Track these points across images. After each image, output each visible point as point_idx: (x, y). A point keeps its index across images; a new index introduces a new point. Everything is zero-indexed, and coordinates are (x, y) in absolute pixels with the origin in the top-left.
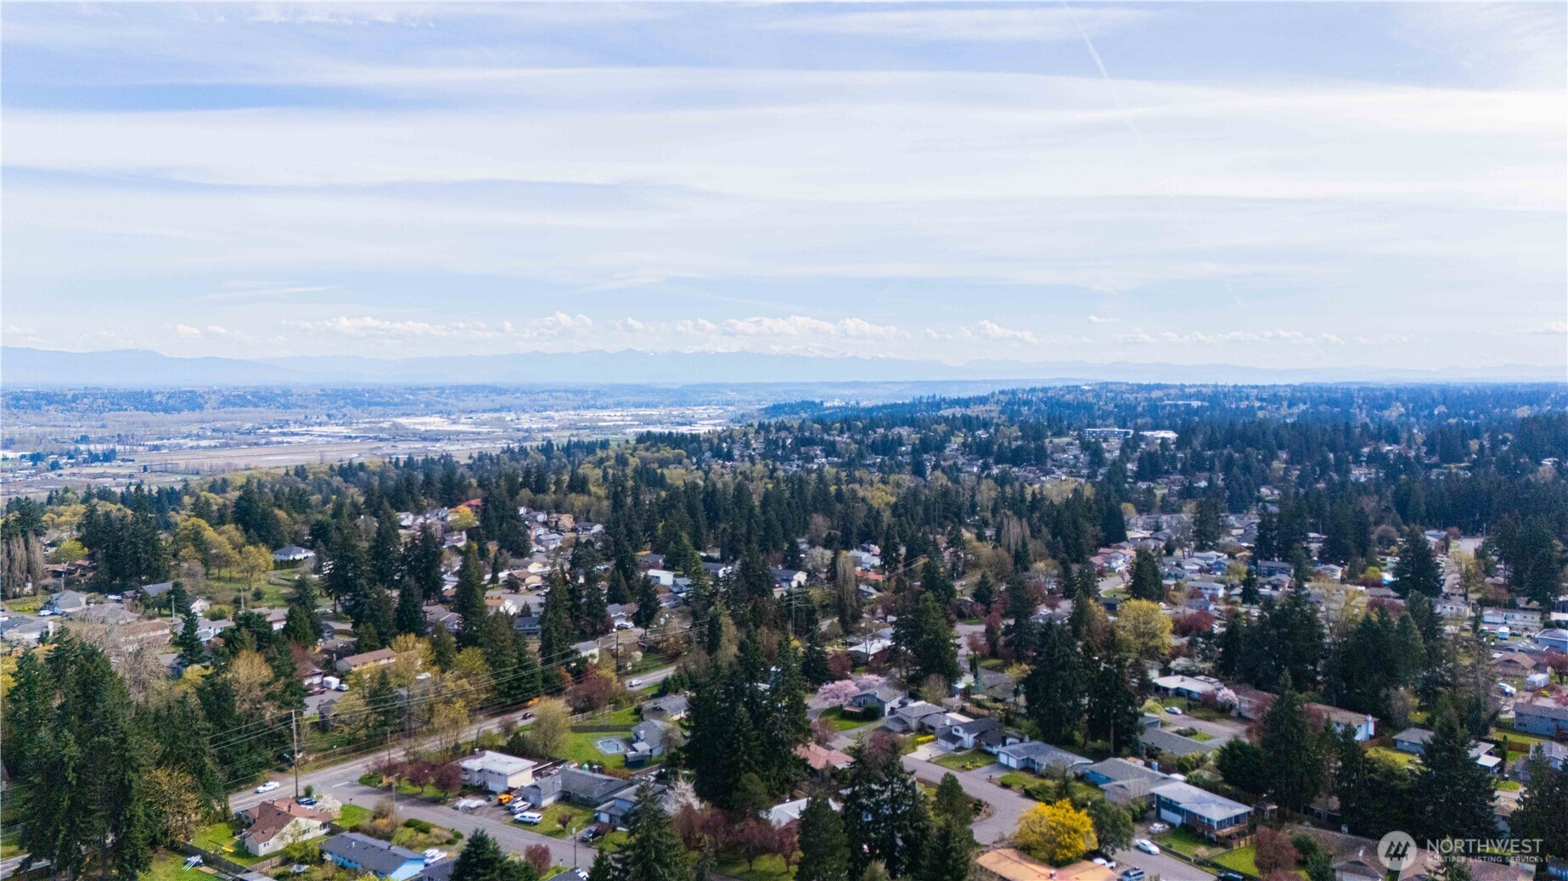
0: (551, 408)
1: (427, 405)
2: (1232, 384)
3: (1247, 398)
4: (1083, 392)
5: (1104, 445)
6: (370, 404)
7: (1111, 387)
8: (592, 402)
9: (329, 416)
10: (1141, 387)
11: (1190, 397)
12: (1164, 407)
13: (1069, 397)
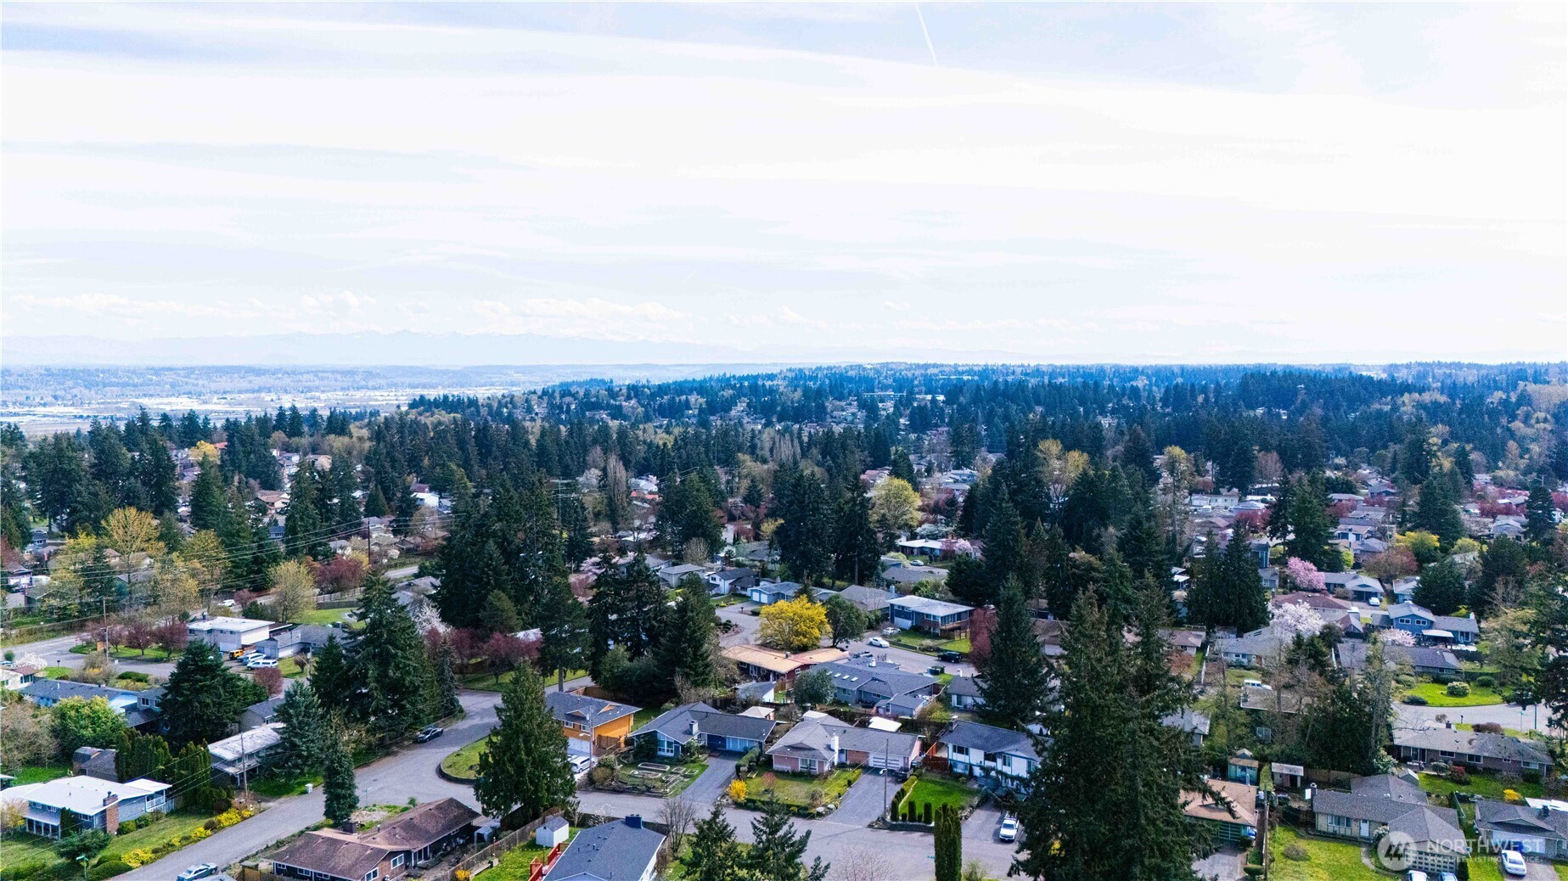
0: (317, 388)
1: (173, 386)
2: (1000, 364)
3: (1013, 373)
4: (864, 369)
5: (880, 405)
6: (105, 386)
7: (890, 366)
8: (363, 383)
9: (56, 397)
10: (918, 366)
11: (963, 373)
12: (939, 381)
13: (851, 373)
